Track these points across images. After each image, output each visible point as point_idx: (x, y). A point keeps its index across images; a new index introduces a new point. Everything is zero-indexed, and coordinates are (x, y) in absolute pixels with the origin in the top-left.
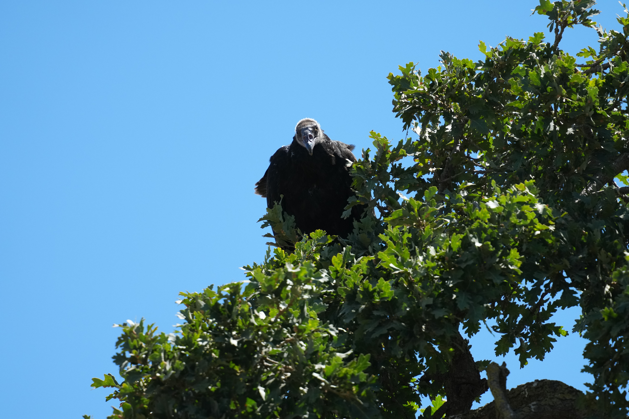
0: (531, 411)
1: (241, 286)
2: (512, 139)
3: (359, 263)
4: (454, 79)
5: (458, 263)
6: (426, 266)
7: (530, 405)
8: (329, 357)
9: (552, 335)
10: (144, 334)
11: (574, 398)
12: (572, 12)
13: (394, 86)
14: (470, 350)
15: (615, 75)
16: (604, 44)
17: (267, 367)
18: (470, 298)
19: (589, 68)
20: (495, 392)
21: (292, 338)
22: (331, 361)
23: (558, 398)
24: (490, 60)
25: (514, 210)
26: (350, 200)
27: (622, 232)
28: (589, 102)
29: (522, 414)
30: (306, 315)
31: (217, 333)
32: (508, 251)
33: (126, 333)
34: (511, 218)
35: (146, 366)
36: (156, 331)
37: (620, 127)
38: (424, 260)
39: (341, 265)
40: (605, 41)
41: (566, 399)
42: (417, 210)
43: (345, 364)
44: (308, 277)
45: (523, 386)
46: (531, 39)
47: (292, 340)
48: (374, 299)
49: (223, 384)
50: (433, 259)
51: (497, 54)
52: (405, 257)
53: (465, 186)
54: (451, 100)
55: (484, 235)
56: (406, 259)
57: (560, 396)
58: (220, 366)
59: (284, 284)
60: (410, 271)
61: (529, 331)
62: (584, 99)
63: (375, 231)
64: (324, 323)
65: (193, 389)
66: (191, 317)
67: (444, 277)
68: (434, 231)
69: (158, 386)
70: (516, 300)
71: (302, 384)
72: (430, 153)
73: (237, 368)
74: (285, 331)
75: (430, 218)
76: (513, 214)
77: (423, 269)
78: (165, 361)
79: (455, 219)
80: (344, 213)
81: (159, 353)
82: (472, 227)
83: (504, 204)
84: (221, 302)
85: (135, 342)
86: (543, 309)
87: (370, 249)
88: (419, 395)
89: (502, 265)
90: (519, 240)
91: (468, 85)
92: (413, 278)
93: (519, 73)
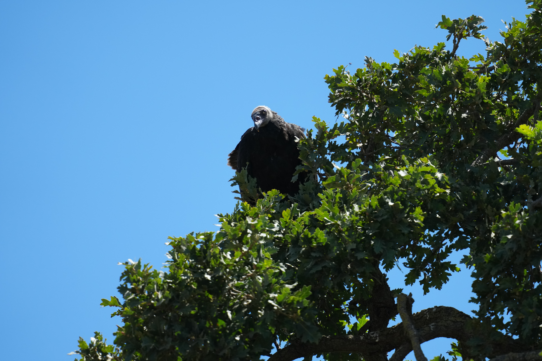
0: (431, 330)
1: (213, 235)
2: (419, 122)
3: (303, 216)
4: (375, 77)
5: (375, 217)
6: (352, 219)
7: (430, 325)
8: (280, 288)
9: (448, 270)
10: (141, 271)
11: (463, 321)
12: (466, 28)
13: (329, 84)
14: (387, 282)
15: (499, 74)
16: (490, 52)
17: (233, 295)
18: (384, 244)
19: (478, 70)
20: (403, 316)
21: (251, 273)
22: (281, 291)
23: (451, 321)
24: (403, 63)
25: (419, 178)
26: (297, 168)
27: (502, 194)
28: (478, 93)
29: (424, 332)
30: (262, 256)
31: (195, 271)
32: (414, 209)
33: (128, 270)
34: (416, 184)
35: (143, 295)
36: (151, 269)
37: (501, 114)
38: (350, 214)
39: (289, 218)
40: (490, 49)
41: (457, 322)
42: (347, 177)
43: (292, 293)
44: (263, 227)
45: (426, 310)
46: (435, 47)
47: (252, 275)
48: (312, 244)
49: (200, 308)
50: (357, 215)
51: (407, 59)
52: (336, 212)
53: (384, 159)
54: (373, 94)
55: (396, 197)
56: (336, 214)
57: (452, 319)
58: (198, 295)
59: (245, 233)
60: (339, 223)
61: (431, 267)
62: (474, 90)
63: (315, 192)
64: (276, 262)
65: (177, 312)
66: (176, 258)
67: (365, 228)
68: (359, 192)
69: (153, 310)
70: (422, 244)
71: (259, 308)
72: (358, 133)
73: (211, 297)
74: (247, 268)
75: (355, 183)
76: (418, 181)
77: (349, 221)
78: (158, 291)
79: (375, 184)
80: (293, 178)
81: (152, 285)
82: (387, 190)
83: (411, 173)
84: (198, 247)
85: (135, 277)
86: (442, 250)
87: (311, 206)
88: (348, 315)
89: (409, 219)
90: (423, 200)
91: (386, 82)
92: (342, 228)
93: (425, 73)
